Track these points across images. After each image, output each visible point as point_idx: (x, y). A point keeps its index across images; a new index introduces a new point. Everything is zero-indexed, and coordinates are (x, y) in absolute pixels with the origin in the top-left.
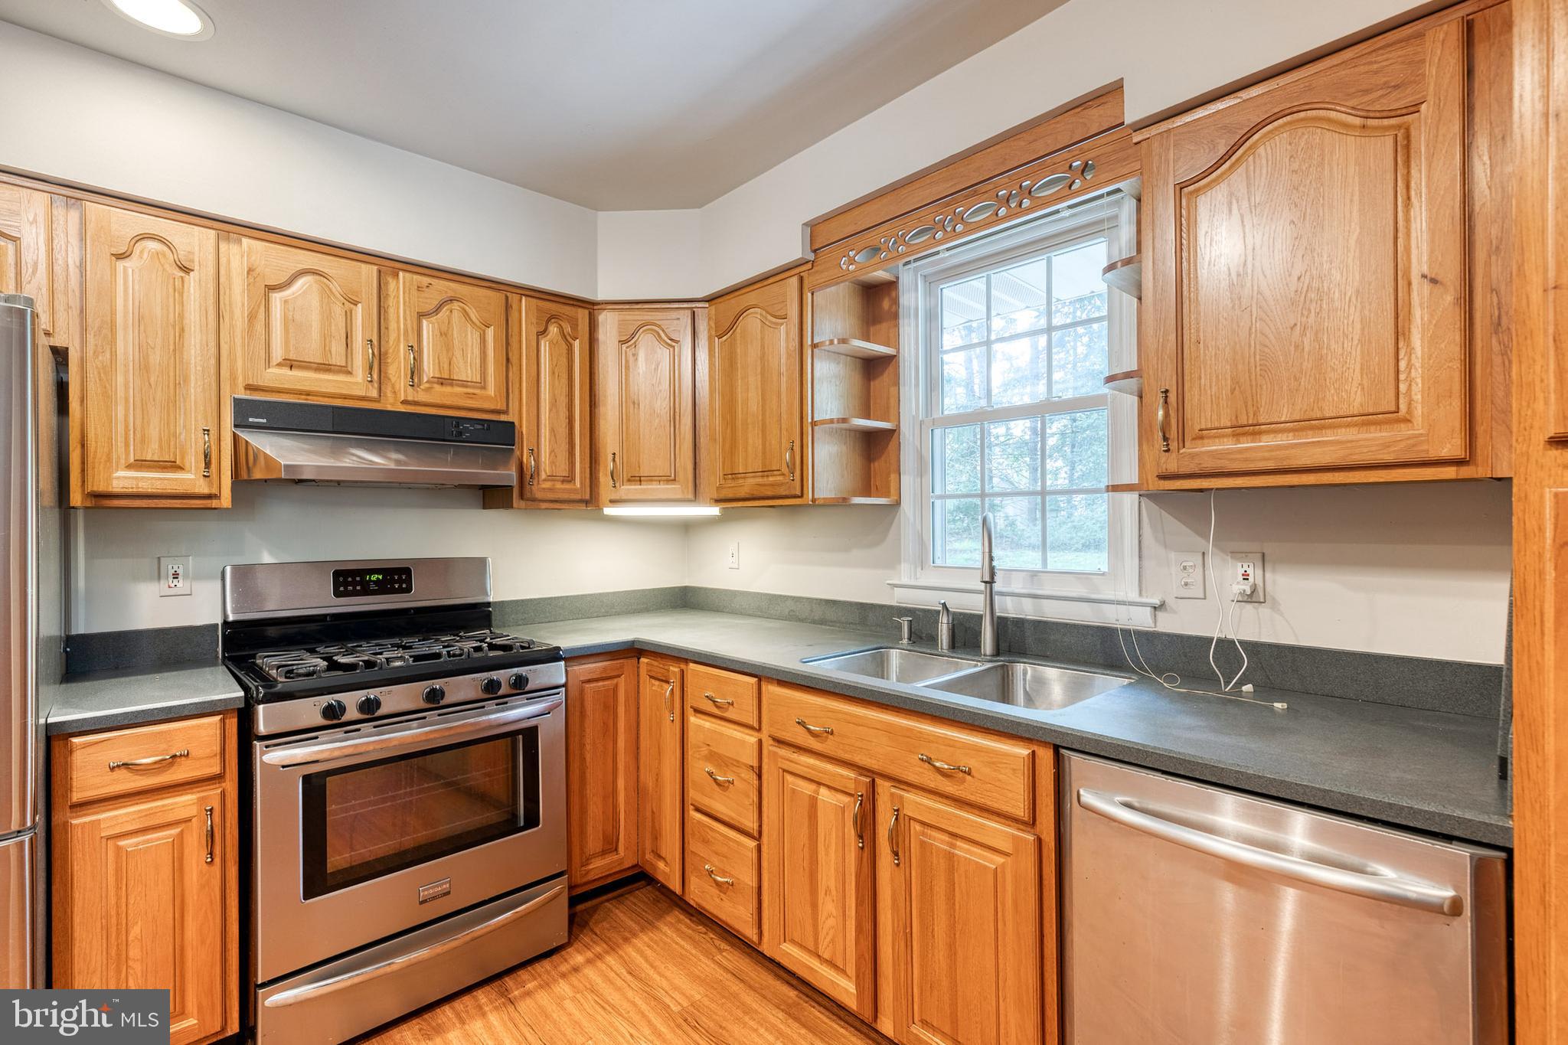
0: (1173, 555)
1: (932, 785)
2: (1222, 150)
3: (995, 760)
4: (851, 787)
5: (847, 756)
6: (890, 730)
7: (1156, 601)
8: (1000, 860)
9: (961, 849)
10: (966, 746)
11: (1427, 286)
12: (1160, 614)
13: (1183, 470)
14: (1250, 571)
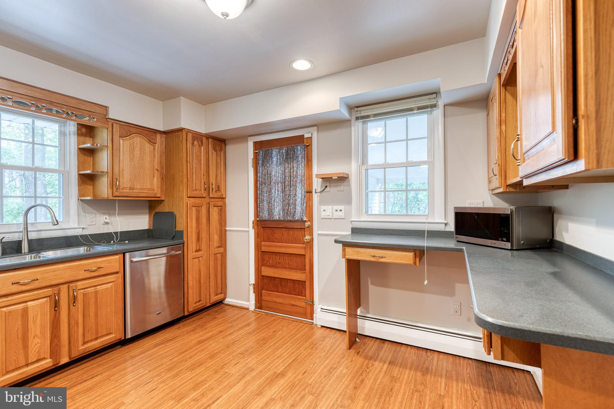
0: (88, 215)
1: (89, 276)
2: (128, 135)
3: (109, 262)
4: (50, 293)
5: (48, 284)
6: (70, 268)
7: (83, 227)
8: (111, 284)
9: (98, 288)
10: (101, 261)
11: (157, 171)
12: (84, 230)
13: (120, 195)
14: (107, 217)
